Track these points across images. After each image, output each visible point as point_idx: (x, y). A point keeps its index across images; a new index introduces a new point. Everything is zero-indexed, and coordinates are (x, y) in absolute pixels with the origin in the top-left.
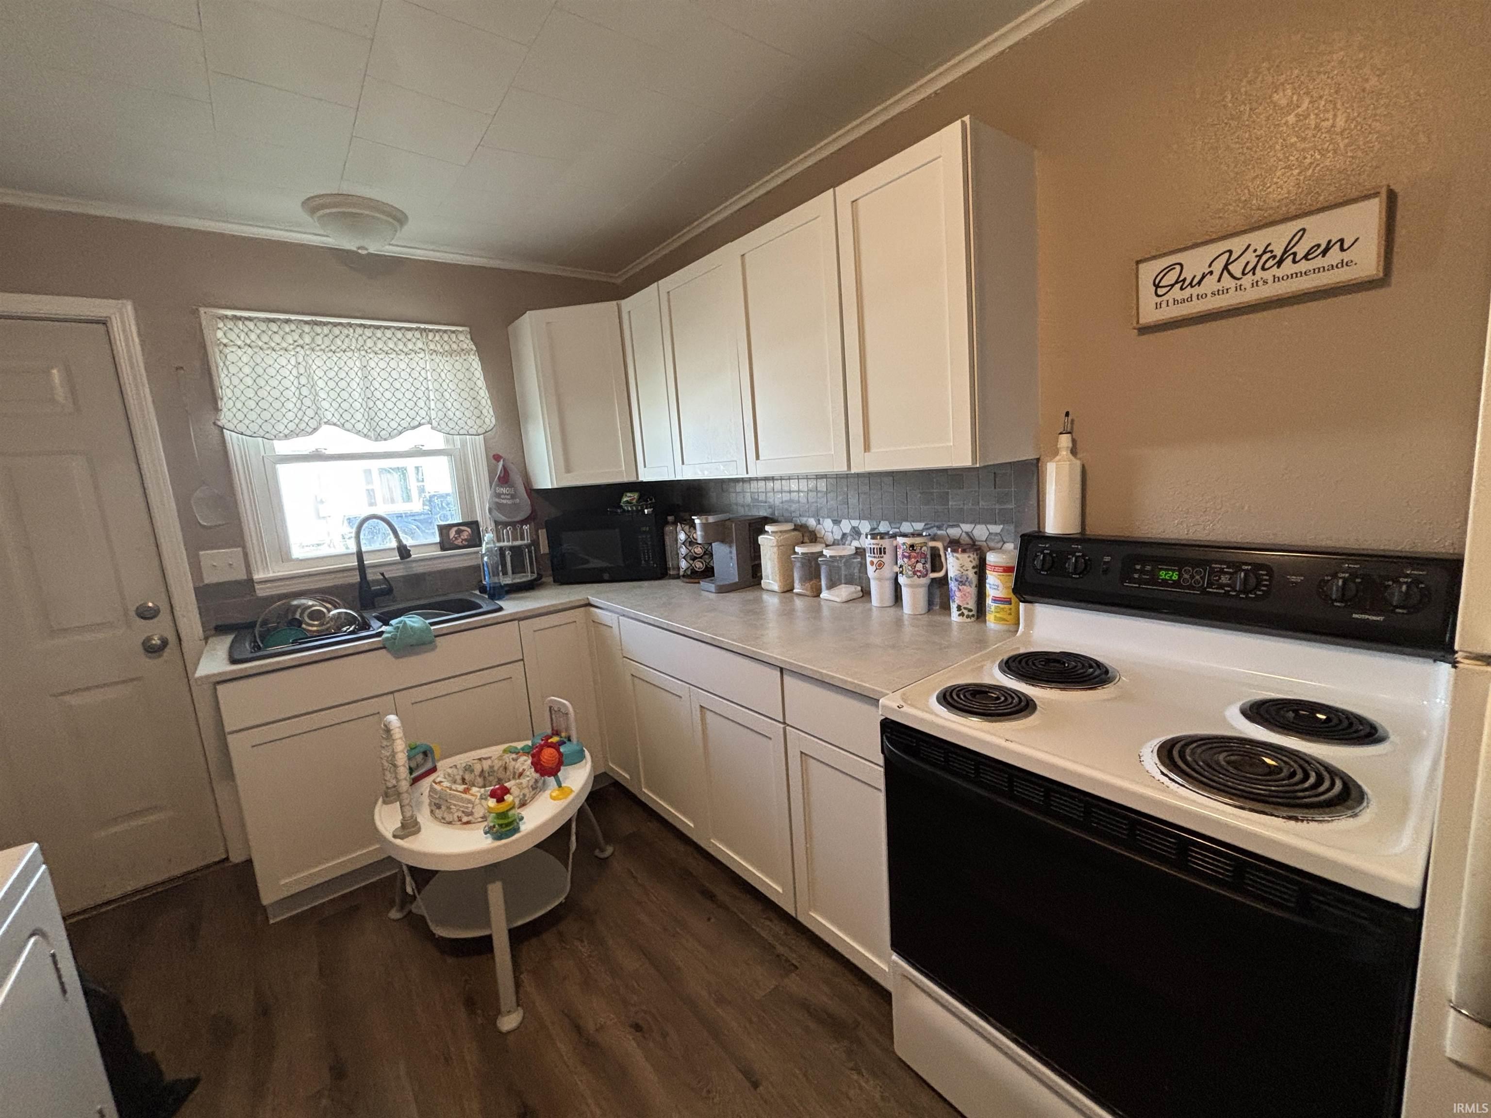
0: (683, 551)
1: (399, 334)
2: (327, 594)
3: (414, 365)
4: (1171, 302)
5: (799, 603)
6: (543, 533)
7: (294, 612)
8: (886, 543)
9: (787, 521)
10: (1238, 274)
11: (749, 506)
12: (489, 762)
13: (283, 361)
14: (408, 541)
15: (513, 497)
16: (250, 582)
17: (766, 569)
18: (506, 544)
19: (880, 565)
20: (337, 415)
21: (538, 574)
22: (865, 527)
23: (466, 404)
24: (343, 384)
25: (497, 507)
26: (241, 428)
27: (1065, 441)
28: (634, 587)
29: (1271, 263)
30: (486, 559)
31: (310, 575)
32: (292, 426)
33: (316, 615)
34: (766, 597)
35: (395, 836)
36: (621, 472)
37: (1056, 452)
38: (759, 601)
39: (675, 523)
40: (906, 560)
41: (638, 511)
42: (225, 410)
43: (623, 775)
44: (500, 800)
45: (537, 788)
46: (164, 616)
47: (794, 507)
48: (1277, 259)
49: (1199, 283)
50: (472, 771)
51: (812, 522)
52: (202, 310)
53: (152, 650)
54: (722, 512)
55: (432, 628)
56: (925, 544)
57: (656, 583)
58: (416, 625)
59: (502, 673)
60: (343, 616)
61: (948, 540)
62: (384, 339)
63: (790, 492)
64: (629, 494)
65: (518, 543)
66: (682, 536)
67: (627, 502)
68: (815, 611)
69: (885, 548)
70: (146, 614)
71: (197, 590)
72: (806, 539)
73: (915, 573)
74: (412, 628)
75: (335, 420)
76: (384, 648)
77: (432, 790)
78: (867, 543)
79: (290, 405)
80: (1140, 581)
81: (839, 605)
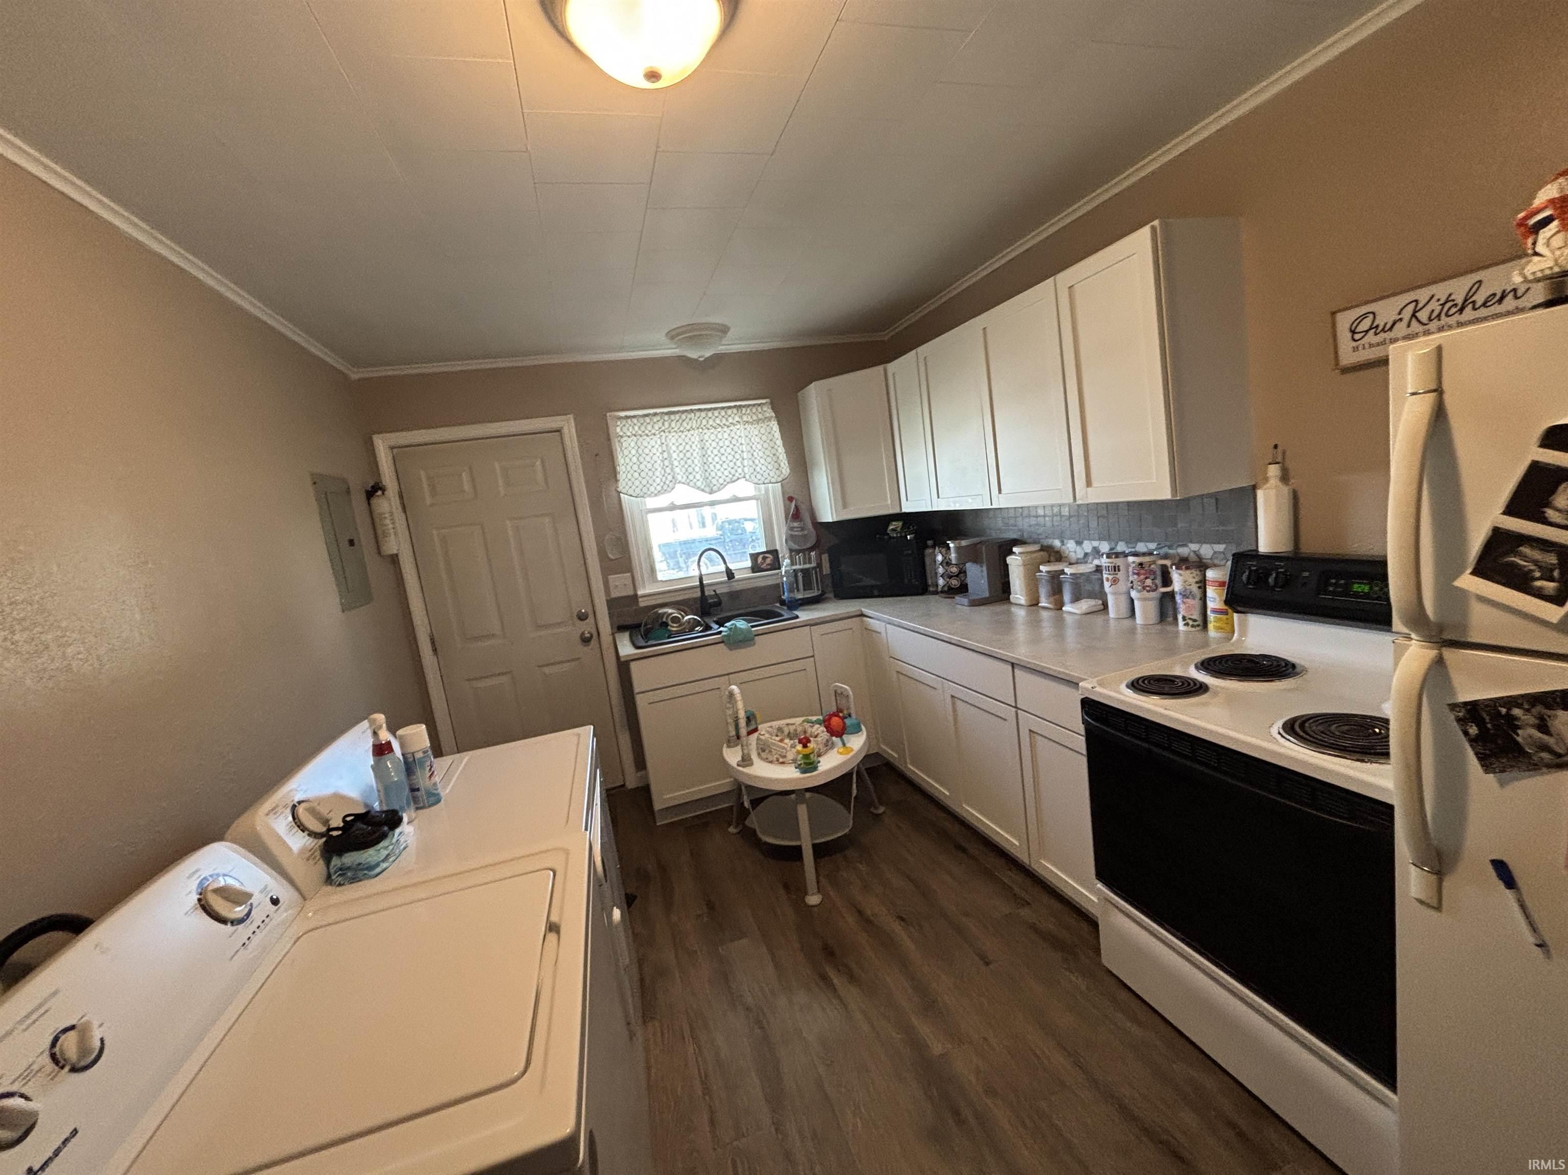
0: (941, 570)
1: (723, 413)
2: (683, 605)
3: (733, 434)
4: (1367, 346)
5: (1045, 614)
6: (825, 557)
7: (662, 618)
8: (1119, 562)
9: (1035, 542)
10: (1425, 320)
11: (1000, 529)
12: (794, 727)
13: (653, 443)
14: (732, 566)
15: (803, 529)
16: (635, 597)
17: (1014, 586)
18: (797, 567)
19: (1115, 581)
20: (685, 477)
21: (822, 591)
22: (1105, 547)
23: (769, 459)
24: (688, 455)
25: (791, 538)
26: (631, 492)
27: (1273, 471)
28: (900, 601)
29: (1454, 310)
30: (785, 579)
31: (669, 592)
32: (659, 488)
33: (675, 620)
34: (1014, 609)
35: (738, 765)
36: (887, 505)
37: (1266, 480)
38: (1009, 613)
39: (934, 547)
40: (1135, 577)
41: (901, 536)
42: (621, 480)
43: (892, 754)
44: (805, 746)
45: (829, 746)
46: (591, 619)
47: (1041, 530)
48: (1458, 307)
49: (1391, 329)
50: (783, 732)
51: (1057, 543)
52: (608, 414)
53: (586, 641)
54: (978, 536)
55: (753, 629)
56: (1154, 562)
57: (921, 598)
58: (742, 627)
59: (797, 665)
60: (692, 620)
61: (1177, 558)
62: (714, 417)
63: (1037, 517)
64: (894, 523)
65: (807, 566)
66: (940, 558)
67: (893, 530)
68: (1059, 622)
69: (1119, 566)
70: (582, 617)
71: (608, 601)
72: (1052, 558)
73: (1144, 588)
74: (740, 629)
75: (683, 481)
76: (723, 642)
77: (758, 739)
78: (1104, 561)
79: (657, 473)
80: (1333, 593)
81: (1079, 617)
